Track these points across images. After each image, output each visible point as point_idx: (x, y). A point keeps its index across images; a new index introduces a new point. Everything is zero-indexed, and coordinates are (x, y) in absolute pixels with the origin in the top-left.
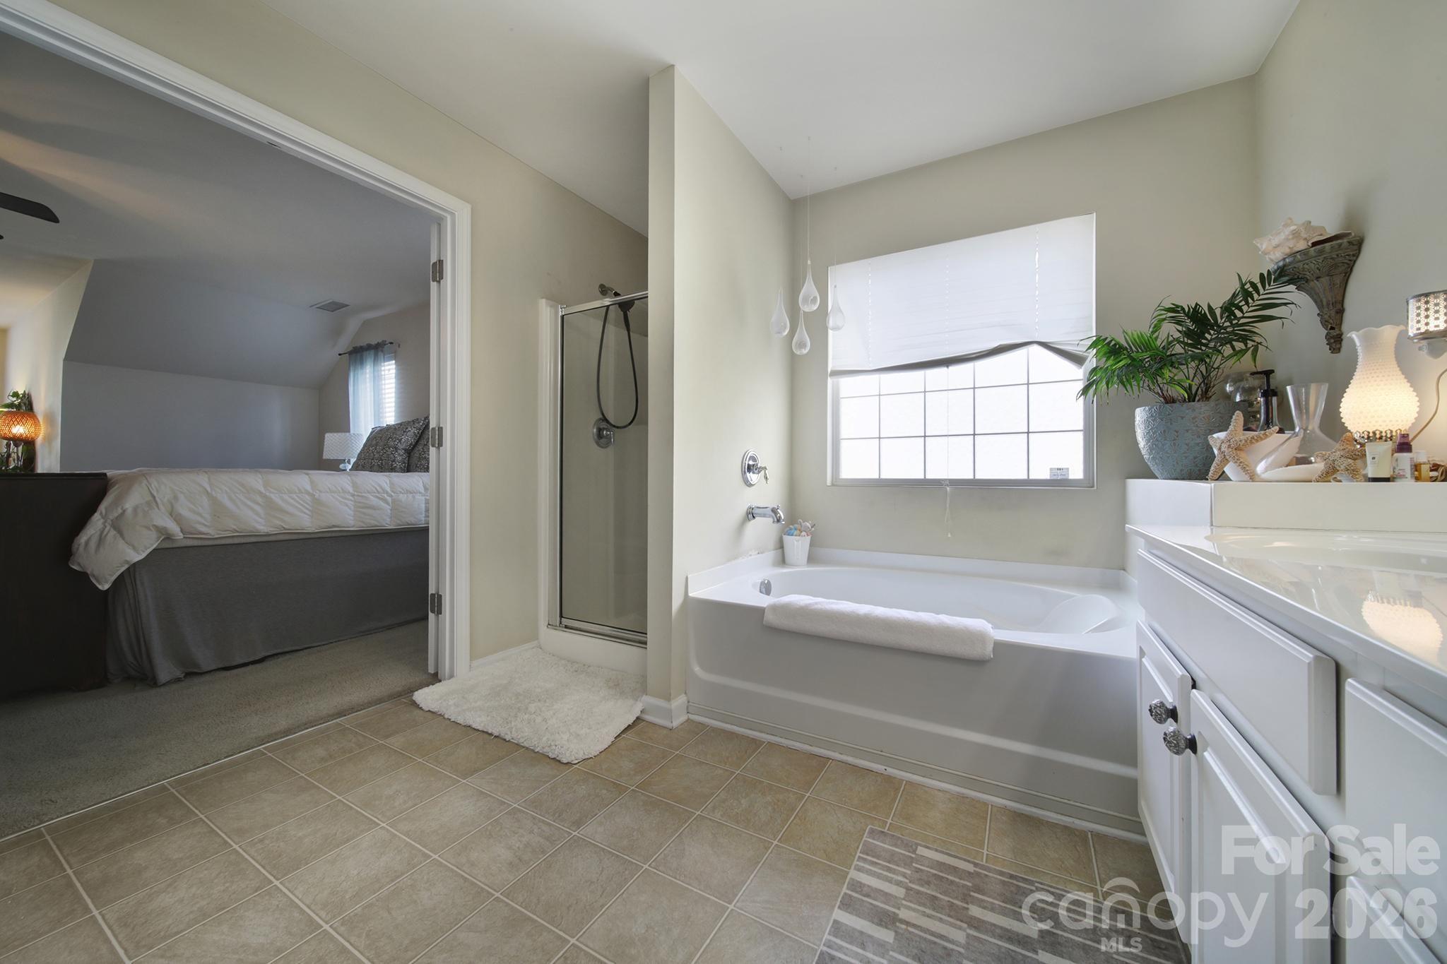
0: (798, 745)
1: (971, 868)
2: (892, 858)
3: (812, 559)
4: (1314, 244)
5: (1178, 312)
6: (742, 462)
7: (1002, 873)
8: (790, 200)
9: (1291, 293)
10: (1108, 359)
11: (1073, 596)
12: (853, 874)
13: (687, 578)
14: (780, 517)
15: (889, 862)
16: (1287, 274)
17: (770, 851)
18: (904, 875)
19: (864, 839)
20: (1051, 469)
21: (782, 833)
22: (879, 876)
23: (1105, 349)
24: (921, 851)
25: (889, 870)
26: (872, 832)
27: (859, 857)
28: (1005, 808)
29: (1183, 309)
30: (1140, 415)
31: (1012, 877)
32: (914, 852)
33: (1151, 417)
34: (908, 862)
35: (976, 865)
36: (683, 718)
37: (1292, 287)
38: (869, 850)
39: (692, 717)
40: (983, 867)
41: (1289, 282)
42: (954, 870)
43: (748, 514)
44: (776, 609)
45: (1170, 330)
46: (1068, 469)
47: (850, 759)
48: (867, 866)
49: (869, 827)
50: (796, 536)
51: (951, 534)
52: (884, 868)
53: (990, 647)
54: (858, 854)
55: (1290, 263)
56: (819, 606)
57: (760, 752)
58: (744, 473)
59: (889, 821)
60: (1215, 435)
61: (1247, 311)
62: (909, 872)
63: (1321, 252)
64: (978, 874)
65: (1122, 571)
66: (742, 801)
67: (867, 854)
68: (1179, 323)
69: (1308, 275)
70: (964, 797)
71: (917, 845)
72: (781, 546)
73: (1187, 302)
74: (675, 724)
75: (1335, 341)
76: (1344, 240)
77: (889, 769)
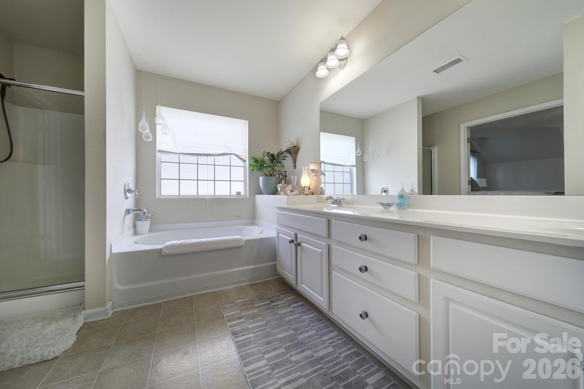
0: (178, 297)
1: (250, 299)
2: (231, 307)
3: (151, 231)
4: (294, 147)
5: (269, 154)
6: (124, 188)
7: (256, 296)
8: (136, 69)
9: (288, 155)
10: (255, 163)
11: (245, 228)
12: (225, 315)
13: (111, 244)
14: (145, 212)
15: (231, 308)
16: (288, 151)
17: (196, 325)
18: (237, 308)
19: (221, 307)
20: (237, 192)
21: (195, 319)
22: (231, 312)
23: (255, 160)
24: (236, 302)
25: (233, 309)
26: (222, 305)
27: (223, 311)
28: (247, 285)
29: (270, 154)
30: (261, 178)
31: (258, 296)
32: (235, 303)
33: (264, 179)
34: (236, 305)
35: (250, 298)
36: (112, 312)
37: (289, 154)
38: (224, 309)
39: (115, 310)
40: (251, 297)
41: (289, 153)
42: (247, 301)
43: (126, 212)
44: (167, 247)
45: (266, 158)
46: (241, 192)
47: (200, 293)
48: (227, 312)
49: (220, 305)
50: (144, 221)
51: (209, 214)
52: (231, 310)
53: (244, 242)
54: (222, 311)
55: (290, 149)
56: (186, 243)
57: (163, 306)
58: (125, 193)
59: (224, 301)
60: (279, 185)
61: (281, 157)
62: (237, 307)
63: (294, 148)
64: (252, 299)
65: (254, 220)
66: (172, 320)
67: (225, 309)
68: (269, 157)
69: (292, 153)
70: (237, 287)
71: (235, 301)
72: (135, 226)
73: (271, 153)
74: (109, 315)
75: (295, 167)
76: (297, 147)
77: (214, 290)
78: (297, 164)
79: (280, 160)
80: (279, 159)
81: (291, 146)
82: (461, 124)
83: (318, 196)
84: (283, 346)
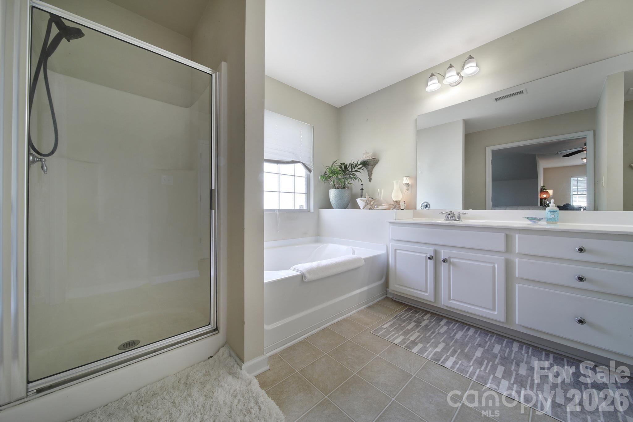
0: (315, 331)
4: (373, 158)
5: (342, 165)
7: (394, 319)
16: (365, 164)
19: (377, 335)
20: (299, 206)
29: (344, 164)
30: (331, 191)
37: (364, 166)
38: (383, 336)
40: (389, 320)
42: (393, 325)
47: (332, 323)
53: (363, 261)
59: (368, 328)
61: (355, 169)
64: (394, 322)
65: (318, 237)
68: (341, 168)
69: (368, 165)
75: (370, 180)
76: (375, 159)
77: (342, 317)
78: (373, 177)
79: (354, 172)
80: (352, 171)
81: (371, 158)
82: (487, 148)
83: (413, 211)
84: (496, 363)
